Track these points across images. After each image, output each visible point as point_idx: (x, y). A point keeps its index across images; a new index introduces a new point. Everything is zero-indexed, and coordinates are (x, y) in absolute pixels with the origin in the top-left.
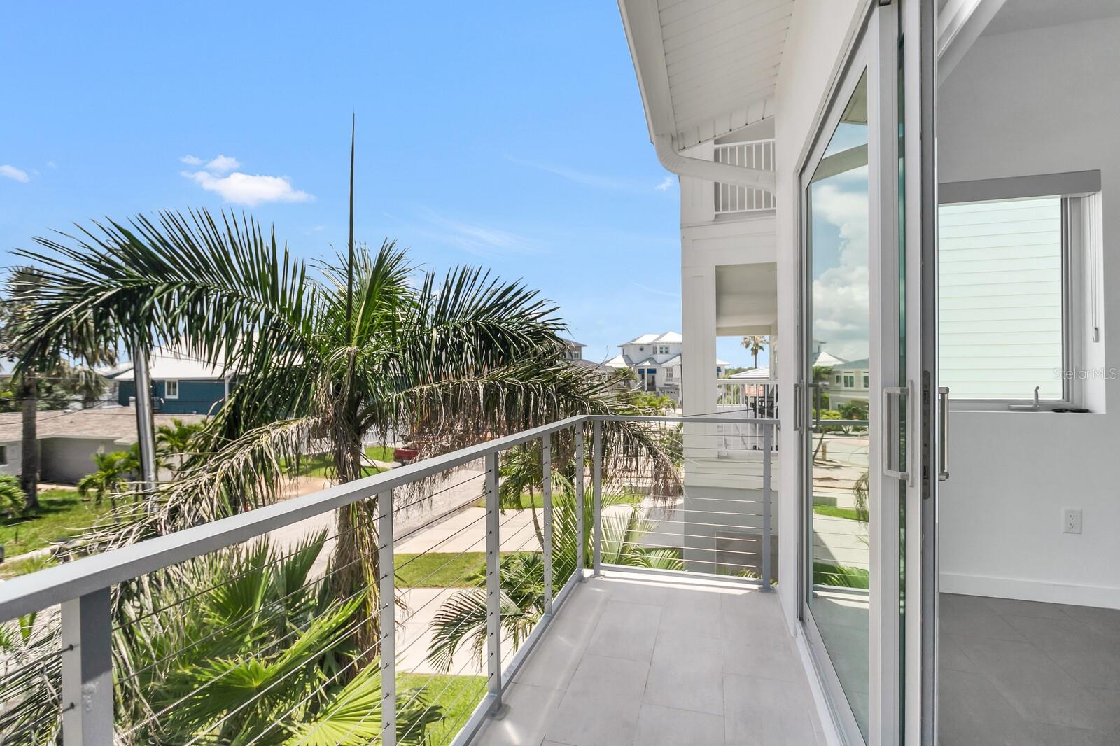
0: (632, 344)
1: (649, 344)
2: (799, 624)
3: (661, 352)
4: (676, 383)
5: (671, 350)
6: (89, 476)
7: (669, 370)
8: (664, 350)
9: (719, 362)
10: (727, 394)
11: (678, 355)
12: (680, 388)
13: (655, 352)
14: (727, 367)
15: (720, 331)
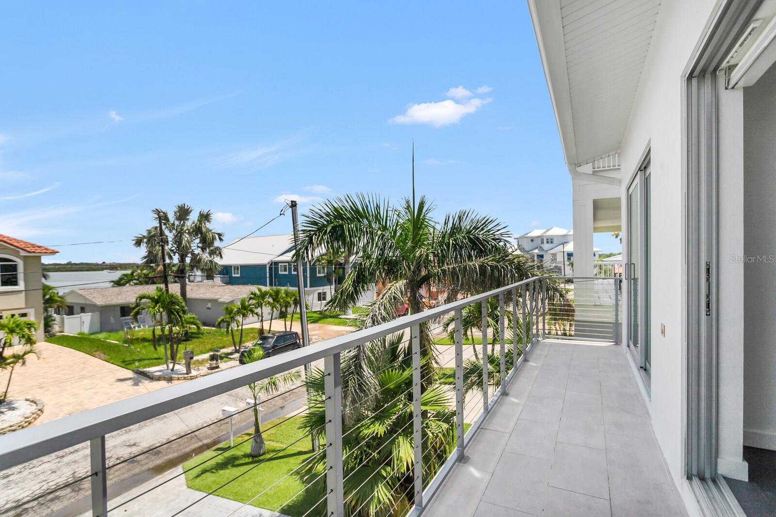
0: (525, 237)
1: (538, 237)
2: (628, 348)
3: (548, 242)
4: (559, 265)
5: (556, 241)
6: (222, 317)
7: (554, 255)
8: (550, 241)
9: (595, 249)
10: (600, 273)
11: (561, 244)
12: (563, 268)
13: (542, 243)
14: (600, 253)
15: (596, 230)
